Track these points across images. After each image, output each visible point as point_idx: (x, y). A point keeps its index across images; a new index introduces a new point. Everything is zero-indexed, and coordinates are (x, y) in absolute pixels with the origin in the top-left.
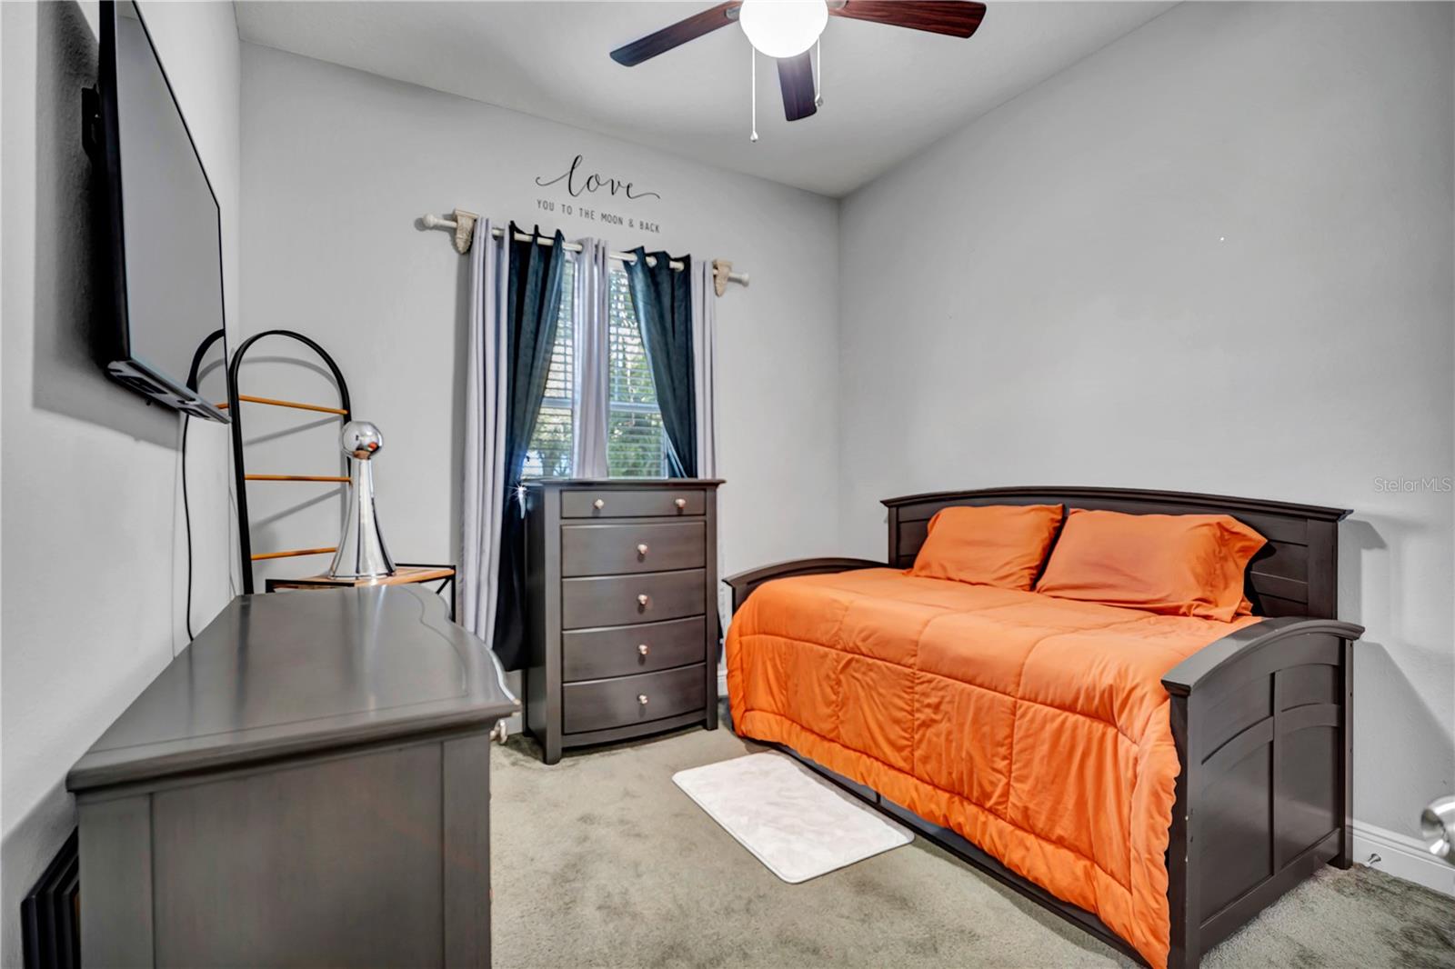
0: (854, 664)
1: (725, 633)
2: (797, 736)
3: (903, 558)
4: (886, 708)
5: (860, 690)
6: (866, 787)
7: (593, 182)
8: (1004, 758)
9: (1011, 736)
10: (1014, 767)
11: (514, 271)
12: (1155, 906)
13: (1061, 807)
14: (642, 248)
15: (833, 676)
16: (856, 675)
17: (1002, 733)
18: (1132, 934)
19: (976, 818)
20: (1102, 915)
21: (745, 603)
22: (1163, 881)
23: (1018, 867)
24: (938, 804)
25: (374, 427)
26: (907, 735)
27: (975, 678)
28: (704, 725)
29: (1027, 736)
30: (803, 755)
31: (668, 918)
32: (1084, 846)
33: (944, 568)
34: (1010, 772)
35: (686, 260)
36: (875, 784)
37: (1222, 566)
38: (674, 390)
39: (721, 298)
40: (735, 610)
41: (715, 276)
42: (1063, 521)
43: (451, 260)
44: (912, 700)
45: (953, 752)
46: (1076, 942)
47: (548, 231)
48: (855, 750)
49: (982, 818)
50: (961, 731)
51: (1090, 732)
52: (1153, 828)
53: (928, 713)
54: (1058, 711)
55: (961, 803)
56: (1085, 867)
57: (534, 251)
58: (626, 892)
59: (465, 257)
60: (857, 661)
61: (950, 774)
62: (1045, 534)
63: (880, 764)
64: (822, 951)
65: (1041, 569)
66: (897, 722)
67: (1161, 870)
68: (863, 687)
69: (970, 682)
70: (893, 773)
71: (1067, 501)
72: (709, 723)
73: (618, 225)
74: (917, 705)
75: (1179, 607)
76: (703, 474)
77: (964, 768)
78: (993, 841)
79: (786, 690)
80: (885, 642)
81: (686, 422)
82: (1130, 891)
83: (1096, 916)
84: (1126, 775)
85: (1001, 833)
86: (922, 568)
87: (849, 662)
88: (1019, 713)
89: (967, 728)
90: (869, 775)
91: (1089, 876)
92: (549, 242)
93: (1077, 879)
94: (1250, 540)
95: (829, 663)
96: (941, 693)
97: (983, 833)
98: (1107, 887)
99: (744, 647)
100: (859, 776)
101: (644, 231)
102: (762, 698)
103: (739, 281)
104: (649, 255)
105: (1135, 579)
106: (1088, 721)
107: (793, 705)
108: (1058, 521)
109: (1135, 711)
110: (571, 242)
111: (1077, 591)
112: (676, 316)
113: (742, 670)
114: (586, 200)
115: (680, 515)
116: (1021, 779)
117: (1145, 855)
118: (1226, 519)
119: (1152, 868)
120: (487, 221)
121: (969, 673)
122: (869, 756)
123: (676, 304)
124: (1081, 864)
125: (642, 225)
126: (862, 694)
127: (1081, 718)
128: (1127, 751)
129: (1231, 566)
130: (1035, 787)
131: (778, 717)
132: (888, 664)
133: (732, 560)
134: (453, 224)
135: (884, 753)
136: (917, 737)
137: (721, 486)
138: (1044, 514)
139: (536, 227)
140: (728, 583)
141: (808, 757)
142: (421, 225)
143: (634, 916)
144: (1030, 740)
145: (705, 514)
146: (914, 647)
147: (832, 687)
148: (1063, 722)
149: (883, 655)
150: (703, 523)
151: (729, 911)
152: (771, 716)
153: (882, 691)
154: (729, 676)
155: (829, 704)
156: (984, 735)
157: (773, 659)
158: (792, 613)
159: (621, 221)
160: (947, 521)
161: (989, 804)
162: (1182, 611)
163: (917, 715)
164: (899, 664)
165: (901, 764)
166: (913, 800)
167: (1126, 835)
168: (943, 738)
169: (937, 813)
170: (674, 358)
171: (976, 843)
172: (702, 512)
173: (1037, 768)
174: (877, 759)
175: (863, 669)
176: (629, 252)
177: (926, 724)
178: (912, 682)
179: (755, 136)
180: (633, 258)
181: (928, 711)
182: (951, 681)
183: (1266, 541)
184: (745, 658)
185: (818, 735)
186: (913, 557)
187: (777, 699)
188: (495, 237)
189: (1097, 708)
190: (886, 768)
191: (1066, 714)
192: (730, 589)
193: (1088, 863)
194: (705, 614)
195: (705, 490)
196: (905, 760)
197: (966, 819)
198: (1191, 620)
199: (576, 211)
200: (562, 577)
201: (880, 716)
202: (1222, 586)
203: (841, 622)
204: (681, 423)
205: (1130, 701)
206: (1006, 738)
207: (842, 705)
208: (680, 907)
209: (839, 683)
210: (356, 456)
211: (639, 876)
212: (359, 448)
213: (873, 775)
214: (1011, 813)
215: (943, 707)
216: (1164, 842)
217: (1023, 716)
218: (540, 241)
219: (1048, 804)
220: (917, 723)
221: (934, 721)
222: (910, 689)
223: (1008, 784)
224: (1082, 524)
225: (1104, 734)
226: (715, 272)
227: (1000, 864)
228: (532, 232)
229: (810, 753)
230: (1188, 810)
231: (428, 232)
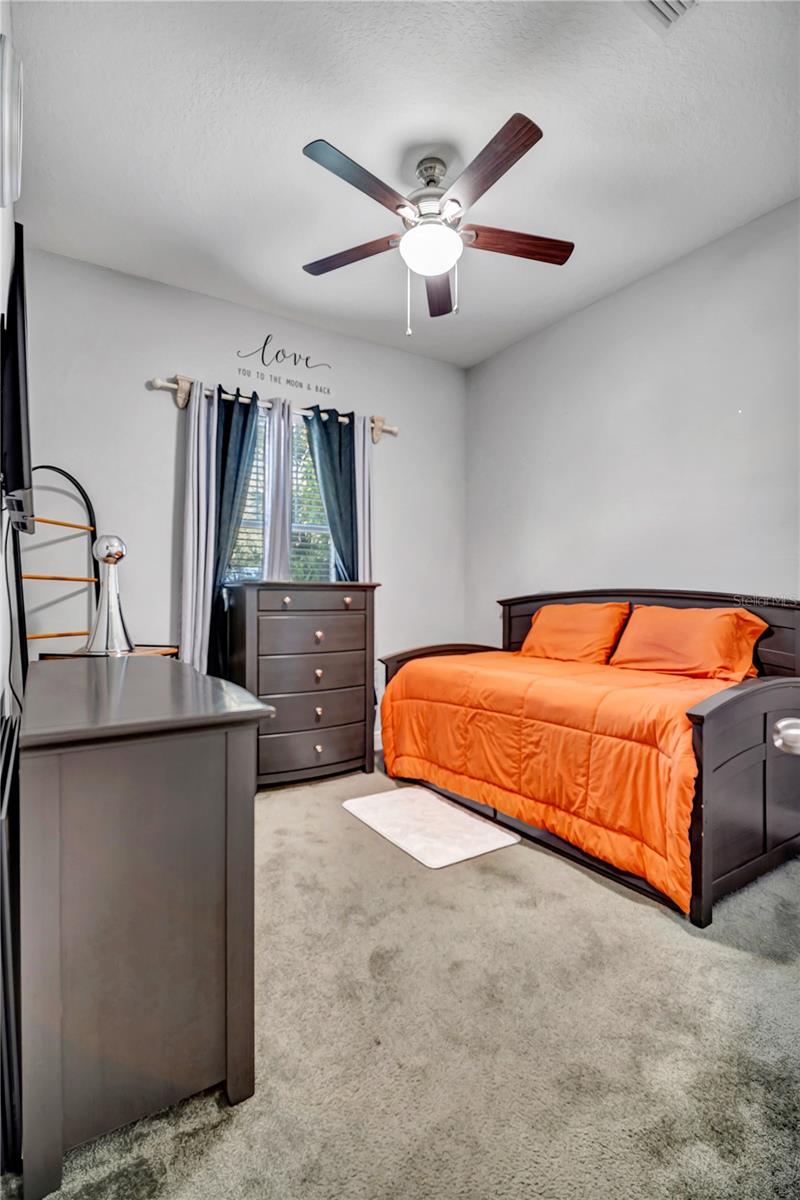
0: (477, 716)
1: (379, 701)
2: (435, 773)
3: (513, 643)
4: (501, 747)
5: (482, 734)
6: (487, 806)
7: (280, 356)
8: (584, 775)
9: (588, 760)
10: (590, 781)
11: (221, 423)
12: (682, 866)
13: (621, 807)
14: (318, 406)
15: (462, 726)
16: (480, 724)
17: (581, 758)
18: (667, 888)
19: (564, 821)
20: (649, 878)
21: (395, 677)
22: (687, 850)
23: (592, 850)
24: (538, 813)
25: (120, 540)
26: (516, 765)
27: (564, 721)
28: (363, 769)
29: (598, 760)
30: (440, 786)
31: (347, 890)
32: (637, 832)
33: (544, 650)
34: (588, 785)
35: (351, 416)
36: (493, 802)
37: (738, 645)
38: (341, 515)
39: (377, 445)
40: (387, 682)
41: (372, 428)
42: (630, 614)
43: (172, 413)
44: (520, 740)
45: (549, 775)
46: (632, 899)
47: (246, 392)
48: (478, 779)
49: (568, 819)
50: (554, 758)
51: (641, 753)
52: (680, 813)
53: (531, 748)
54: (620, 740)
55: (554, 811)
56: (638, 846)
57: (236, 408)
58: (315, 876)
59: (183, 412)
60: (481, 714)
61: (546, 790)
62: (616, 624)
63: (496, 788)
64: (457, 908)
65: (613, 649)
66: (508, 756)
67: (685, 841)
68: (484, 733)
69: (560, 724)
70: (505, 793)
71: (633, 599)
72: (367, 769)
73: (299, 388)
74: (523, 743)
75: (707, 673)
76: (363, 579)
77: (556, 784)
78: (576, 836)
79: (427, 739)
80: (501, 699)
81: (350, 540)
82: (666, 859)
83: (644, 880)
84: (664, 779)
85: (581, 829)
86: (528, 650)
87: (476, 714)
88: (594, 743)
89: (558, 757)
90: (489, 796)
91: (640, 853)
92: (247, 401)
93: (632, 854)
94: (757, 625)
95: (459, 716)
96: (540, 733)
97: (569, 830)
98: (652, 859)
99: (395, 711)
100: (481, 798)
101: (319, 392)
102: (408, 746)
103: (390, 432)
104: (324, 411)
105: (677, 654)
106: (639, 746)
107: (432, 749)
108: (625, 614)
109: (670, 735)
110: (263, 401)
111: (638, 664)
112: (343, 458)
113: (393, 727)
114: (275, 369)
115: (347, 610)
116: (595, 789)
117: (675, 832)
118: (740, 611)
119: (680, 841)
120: (201, 384)
121: (559, 717)
122: (488, 783)
123: (343, 450)
124: (634, 845)
125: (317, 388)
126: (483, 737)
127: (634, 744)
128: (665, 764)
129: (744, 644)
130: (604, 794)
131: (421, 761)
132: (503, 715)
133: (386, 644)
134: (175, 386)
135: (500, 780)
136: (523, 766)
137: (377, 589)
138: (615, 609)
139: (238, 390)
140: (382, 661)
141: (443, 787)
142: (150, 386)
143: (323, 890)
144: (601, 762)
145: (365, 609)
146: (521, 702)
147: (461, 735)
148: (623, 747)
149: (500, 709)
150: (363, 616)
151: (390, 886)
152: (415, 759)
153: (498, 735)
154: (384, 732)
155: (459, 746)
156: (569, 761)
157: (417, 718)
158: (431, 682)
159: (301, 385)
160: (546, 615)
161: (573, 809)
162: (709, 675)
163: (523, 750)
164: (510, 714)
165: (512, 786)
166: (520, 812)
167: (663, 820)
168: (541, 764)
169: (537, 818)
170: (341, 491)
171: (564, 837)
172: (362, 607)
173: (606, 780)
174: (494, 784)
175: (485, 720)
176: (308, 409)
177: (530, 756)
178: (520, 726)
179: (409, 331)
180: (310, 414)
181: (531, 747)
182: (547, 724)
183: (767, 626)
184: (395, 719)
185: (451, 771)
186: (521, 643)
187: (420, 745)
188: (207, 397)
189: (646, 736)
190: (501, 790)
191: (625, 742)
192: (384, 666)
193: (639, 843)
194: (365, 685)
195: (365, 591)
196: (515, 783)
197: (558, 821)
198: (716, 682)
199: (267, 377)
200: (259, 655)
201: (497, 754)
202: (737, 659)
203: (469, 687)
204: (346, 540)
205: (666, 732)
206: (585, 761)
207: (469, 747)
208: (355, 884)
209: (467, 731)
210: (106, 561)
211: (324, 866)
212: (109, 556)
213: (492, 795)
214: (588, 813)
215: (542, 743)
216: (688, 822)
217: (597, 745)
218: (241, 400)
219: (613, 805)
220: (523, 756)
221: (535, 754)
222: (518, 732)
223: (586, 794)
224: (643, 615)
225: (650, 754)
226: (373, 425)
227: (580, 850)
228: (235, 393)
229: (445, 784)
230: (704, 801)
231: (155, 392)
